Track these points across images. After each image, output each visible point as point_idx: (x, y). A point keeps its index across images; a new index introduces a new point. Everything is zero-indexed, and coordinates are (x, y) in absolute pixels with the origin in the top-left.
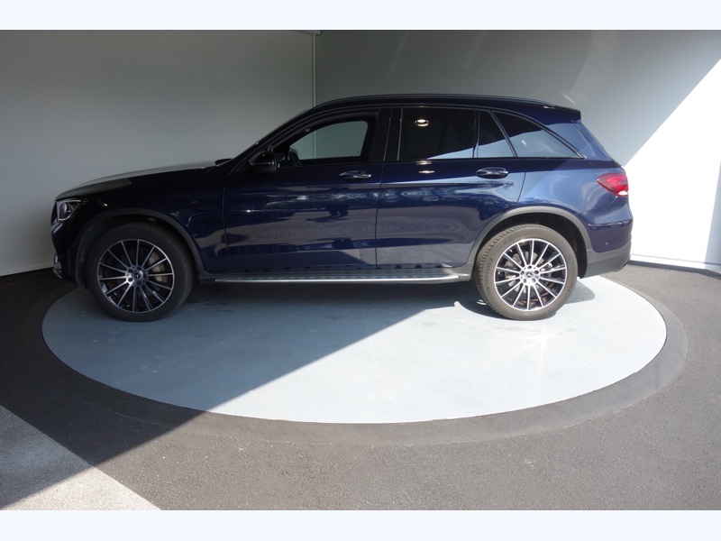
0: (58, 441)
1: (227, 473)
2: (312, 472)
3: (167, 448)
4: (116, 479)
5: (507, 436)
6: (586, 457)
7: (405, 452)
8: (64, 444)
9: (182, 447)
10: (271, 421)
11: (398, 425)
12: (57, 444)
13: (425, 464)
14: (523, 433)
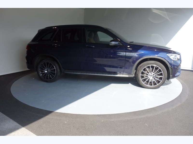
0: (15, 121)
1: (62, 129)
2: (86, 128)
3: (45, 122)
4: (31, 131)
5: (140, 117)
6: (162, 123)
7: (111, 122)
8: (16, 122)
9: (49, 122)
10: (74, 114)
11: (109, 115)
12: (15, 122)
13: (117, 125)
14: (144, 116)
